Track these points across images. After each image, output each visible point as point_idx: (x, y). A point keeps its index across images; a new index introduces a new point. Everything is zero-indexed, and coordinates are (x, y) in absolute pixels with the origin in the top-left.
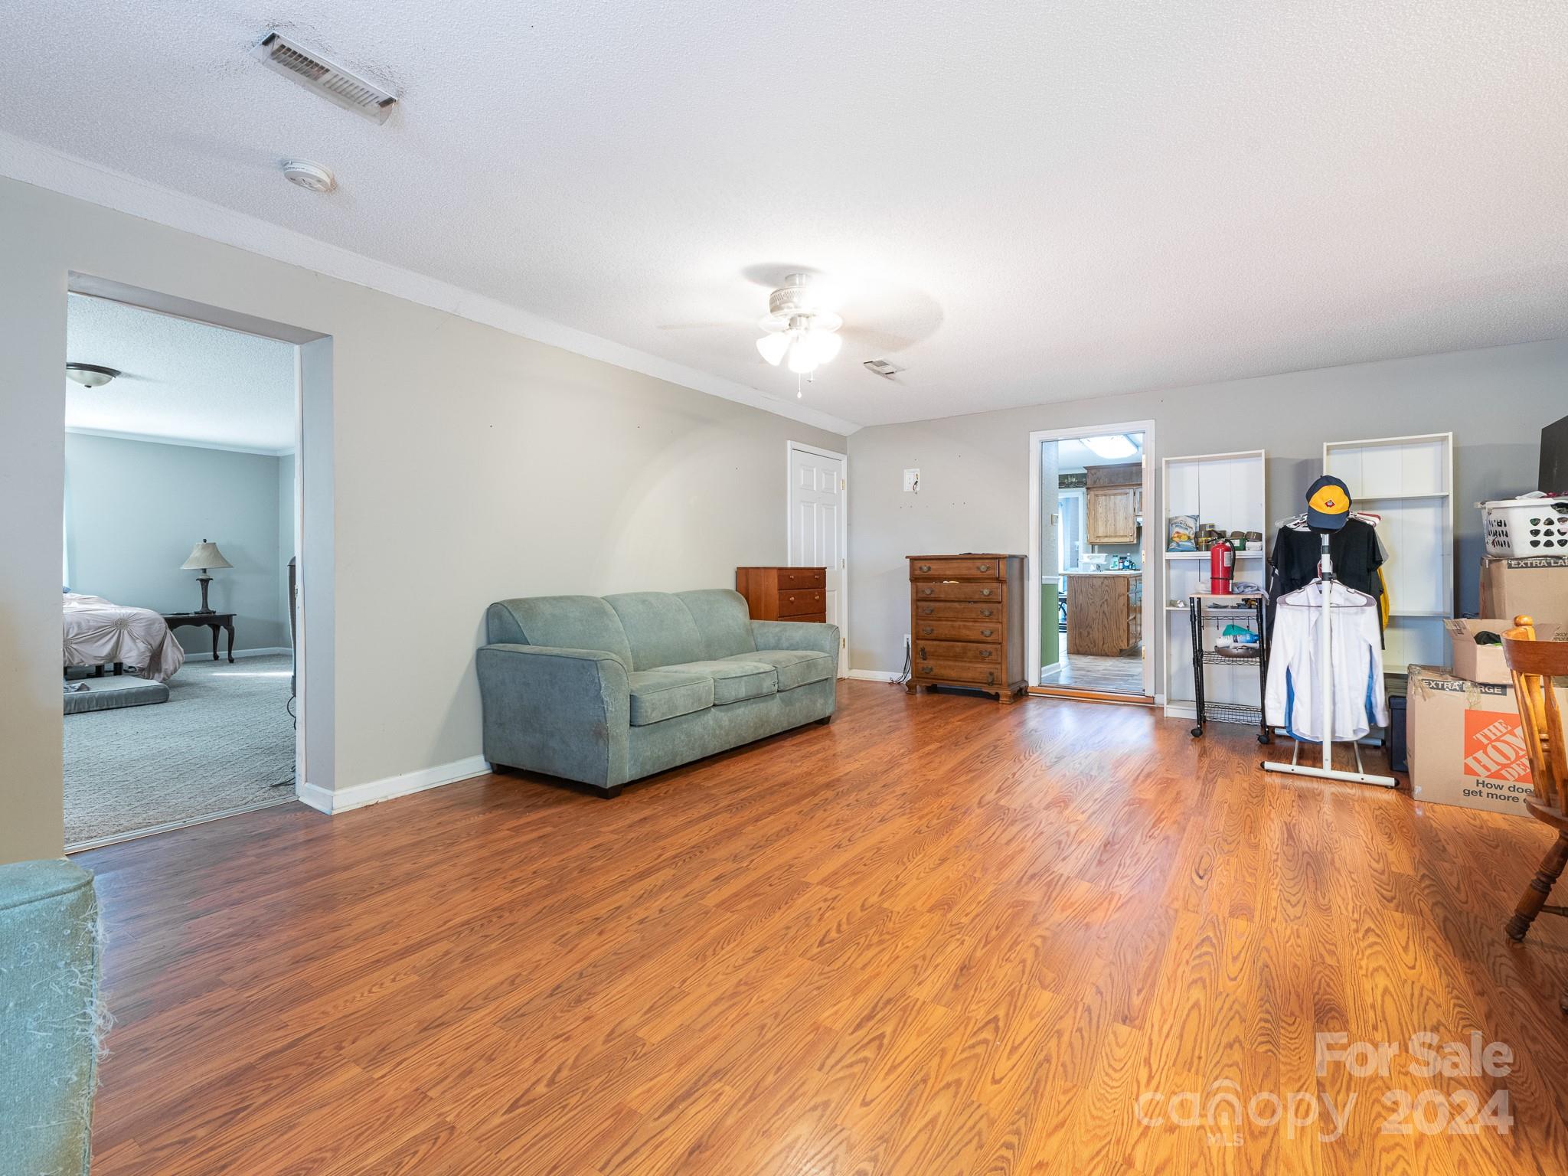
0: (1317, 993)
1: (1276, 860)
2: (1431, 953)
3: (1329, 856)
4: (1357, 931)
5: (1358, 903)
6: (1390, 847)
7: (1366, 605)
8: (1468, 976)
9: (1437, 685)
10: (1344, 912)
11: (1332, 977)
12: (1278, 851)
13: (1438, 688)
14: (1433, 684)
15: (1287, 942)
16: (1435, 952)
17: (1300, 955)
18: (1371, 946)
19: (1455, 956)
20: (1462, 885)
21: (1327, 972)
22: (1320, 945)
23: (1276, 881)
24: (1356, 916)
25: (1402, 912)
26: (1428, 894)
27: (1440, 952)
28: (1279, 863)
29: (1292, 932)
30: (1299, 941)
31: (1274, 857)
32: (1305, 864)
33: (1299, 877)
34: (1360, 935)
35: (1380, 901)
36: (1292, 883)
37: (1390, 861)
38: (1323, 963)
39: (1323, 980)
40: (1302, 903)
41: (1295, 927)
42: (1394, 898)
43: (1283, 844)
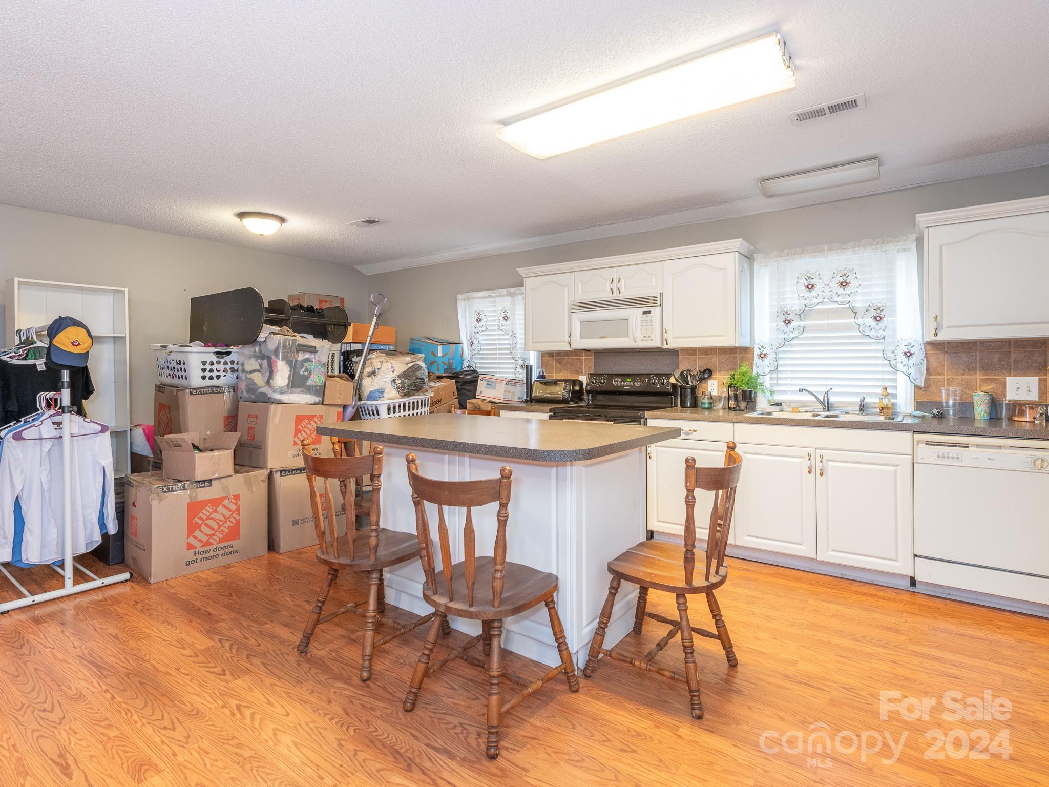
1: (113, 698)
2: (284, 695)
3: (149, 666)
4: (233, 714)
5: (211, 691)
6: (178, 631)
7: (100, 432)
8: (313, 694)
9: (168, 489)
10: (210, 706)
12: (104, 687)
13: (169, 491)
14: (165, 489)
16: (285, 692)
18: (253, 719)
19: (295, 687)
20: (245, 634)
23: (135, 717)
24: (220, 703)
25: (239, 677)
26: (237, 652)
27: (287, 690)
28: (118, 699)
31: (108, 696)
32: (139, 685)
33: (148, 700)
34: (238, 716)
35: (220, 679)
36: (149, 708)
37: (190, 643)
40: (175, 721)
42: (224, 670)
43: (100, 678)
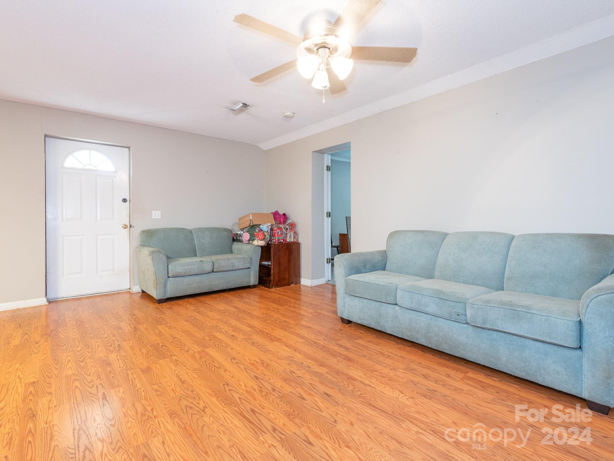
0: (153, 373)
11: (152, 381)
15: (175, 385)
17: (167, 382)
21: (154, 382)
22: (163, 392)
29: (176, 390)
30: (171, 388)
38: (157, 384)
39: (154, 378)
41: (177, 394)
